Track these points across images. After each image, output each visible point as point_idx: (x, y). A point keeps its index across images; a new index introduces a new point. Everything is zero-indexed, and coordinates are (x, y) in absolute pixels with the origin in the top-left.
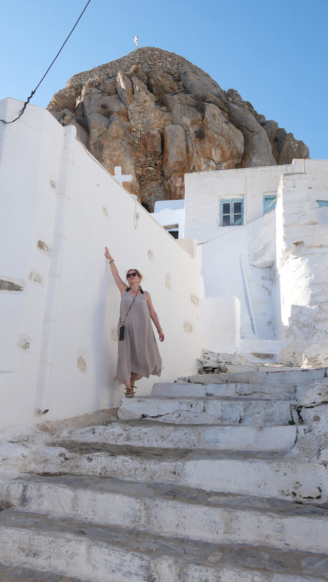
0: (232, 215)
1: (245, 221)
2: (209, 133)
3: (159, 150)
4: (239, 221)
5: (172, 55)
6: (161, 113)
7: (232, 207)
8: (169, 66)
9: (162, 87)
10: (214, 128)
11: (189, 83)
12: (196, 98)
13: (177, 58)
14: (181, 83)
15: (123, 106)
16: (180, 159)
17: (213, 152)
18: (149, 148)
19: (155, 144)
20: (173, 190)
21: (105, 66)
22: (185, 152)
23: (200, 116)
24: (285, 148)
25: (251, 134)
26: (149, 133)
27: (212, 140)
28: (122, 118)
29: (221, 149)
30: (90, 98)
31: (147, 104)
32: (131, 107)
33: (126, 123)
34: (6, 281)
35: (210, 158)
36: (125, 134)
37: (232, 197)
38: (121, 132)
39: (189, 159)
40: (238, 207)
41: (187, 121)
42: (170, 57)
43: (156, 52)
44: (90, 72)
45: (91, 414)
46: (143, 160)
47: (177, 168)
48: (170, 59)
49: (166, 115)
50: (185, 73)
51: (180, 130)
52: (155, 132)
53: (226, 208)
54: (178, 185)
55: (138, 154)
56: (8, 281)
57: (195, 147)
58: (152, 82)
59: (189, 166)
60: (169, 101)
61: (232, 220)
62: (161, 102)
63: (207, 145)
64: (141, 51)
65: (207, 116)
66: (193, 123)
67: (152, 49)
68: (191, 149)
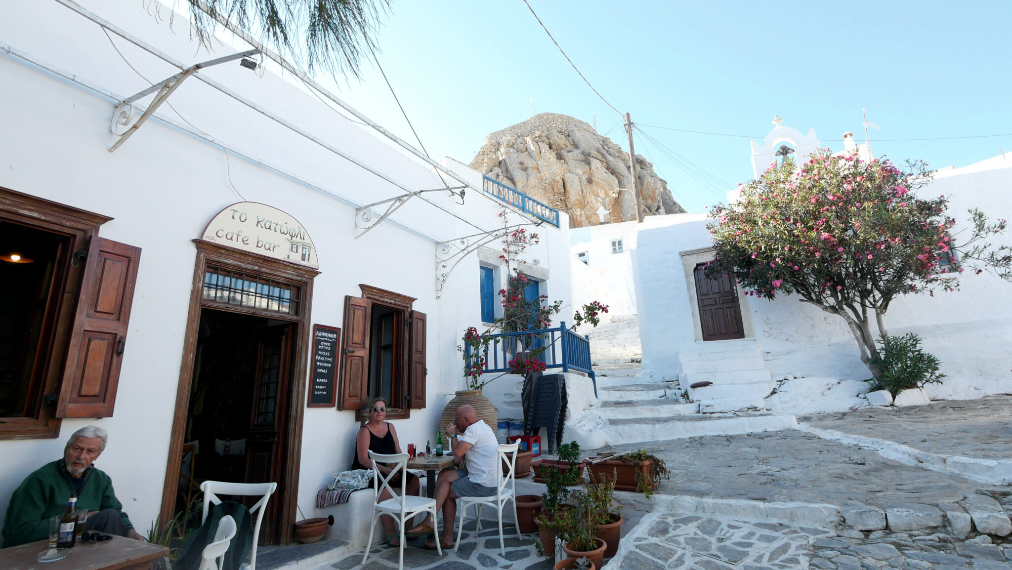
0: (617, 247)
1: (624, 251)
2: (595, 179)
3: (562, 190)
4: (621, 250)
5: (561, 116)
6: (561, 165)
7: (617, 243)
8: (560, 126)
9: (559, 145)
10: (598, 176)
11: (576, 138)
12: (583, 153)
13: (565, 118)
14: (570, 138)
15: (534, 162)
16: (578, 198)
17: (599, 191)
18: (556, 190)
19: (560, 187)
20: (575, 217)
21: (514, 127)
22: (581, 193)
23: (588, 167)
25: (622, 178)
26: (554, 180)
27: (598, 184)
28: (535, 171)
29: (604, 189)
30: (509, 156)
31: (551, 160)
32: (540, 163)
33: (539, 175)
35: (597, 196)
36: (540, 183)
37: (616, 238)
38: (537, 182)
39: (584, 197)
40: (620, 243)
41: (580, 172)
42: (560, 118)
43: (550, 116)
44: (503, 131)
46: (552, 198)
47: (576, 203)
48: (560, 120)
49: (565, 166)
50: (573, 131)
51: (576, 179)
52: (558, 178)
53: (614, 244)
54: (578, 214)
55: (548, 194)
57: (587, 188)
58: (552, 141)
59: (585, 201)
60: (565, 156)
61: (617, 250)
62: (560, 157)
63: (595, 187)
64: (540, 116)
65: (592, 168)
66: (584, 173)
67: (547, 114)
68: (584, 191)
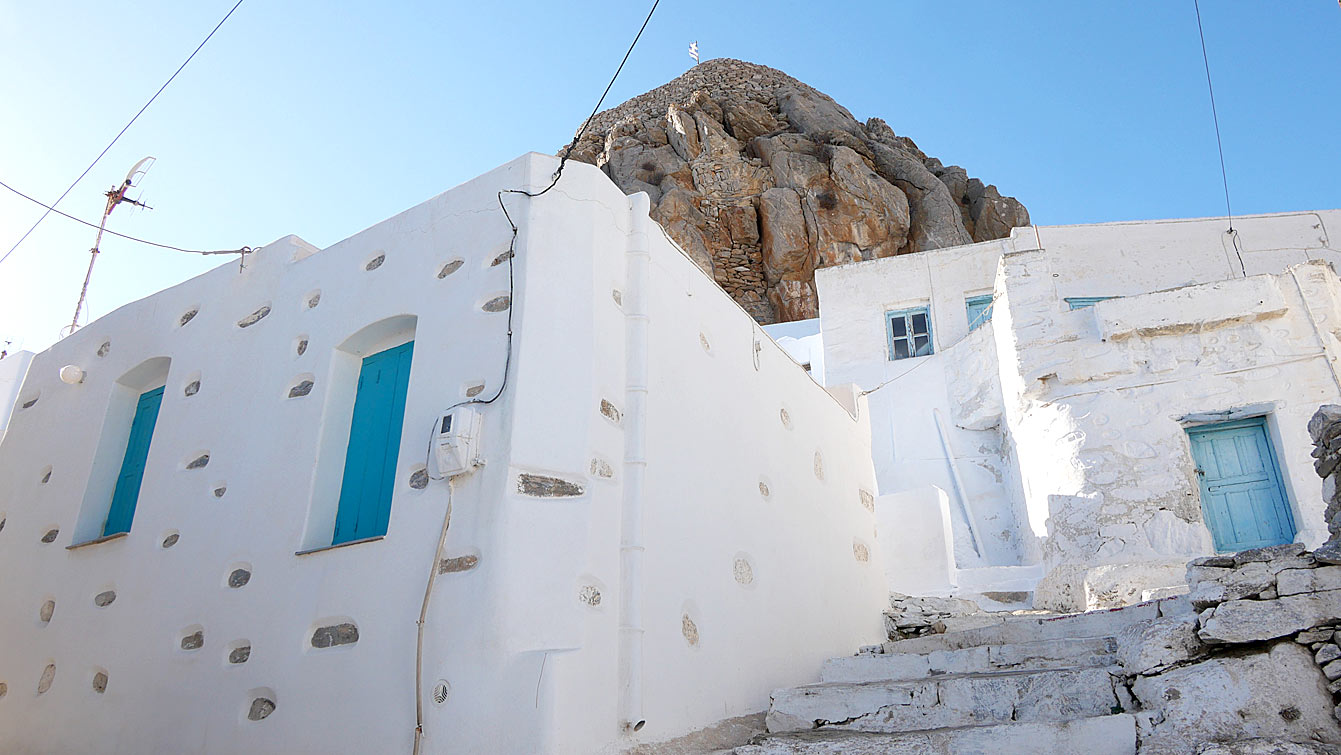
0: (910, 337)
1: (936, 348)
2: (843, 197)
3: (754, 234)
4: (924, 348)
5: (761, 70)
6: (753, 169)
7: (909, 323)
8: (758, 89)
9: (750, 125)
10: (852, 188)
11: (797, 114)
12: (813, 138)
13: (770, 73)
14: (782, 115)
15: (682, 163)
16: (795, 248)
17: (855, 231)
18: (736, 233)
19: (747, 224)
20: (786, 304)
21: (644, 98)
22: (802, 234)
23: (823, 169)
24: (983, 213)
25: (920, 192)
26: (734, 207)
27: (850, 209)
28: (682, 184)
29: (868, 223)
30: (621, 155)
31: (726, 156)
32: (696, 164)
33: (691, 193)
34: (552, 479)
35: (850, 242)
36: (691, 211)
37: (907, 305)
38: (684, 208)
39: (811, 246)
40: (921, 322)
41: (801, 179)
42: (758, 72)
43: (733, 67)
44: (618, 110)
45: (715, 727)
46: (726, 255)
47: (790, 264)
48: (759, 77)
49: (763, 173)
50: (788, 97)
51: (789, 197)
52: (744, 204)
53: (898, 325)
54: (795, 294)
55: (716, 245)
56: (554, 477)
57: (820, 223)
58: (732, 117)
59: (813, 259)
60: (764, 147)
61: (912, 348)
62: (750, 151)
63: (842, 218)
64: (706, 67)
65: (836, 168)
66: (812, 183)
67: (725, 63)
68: (813, 229)
